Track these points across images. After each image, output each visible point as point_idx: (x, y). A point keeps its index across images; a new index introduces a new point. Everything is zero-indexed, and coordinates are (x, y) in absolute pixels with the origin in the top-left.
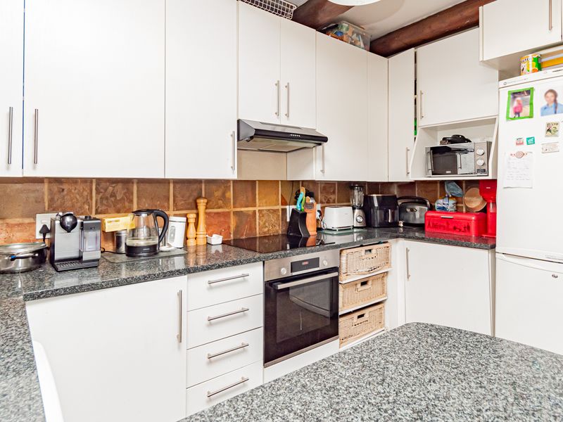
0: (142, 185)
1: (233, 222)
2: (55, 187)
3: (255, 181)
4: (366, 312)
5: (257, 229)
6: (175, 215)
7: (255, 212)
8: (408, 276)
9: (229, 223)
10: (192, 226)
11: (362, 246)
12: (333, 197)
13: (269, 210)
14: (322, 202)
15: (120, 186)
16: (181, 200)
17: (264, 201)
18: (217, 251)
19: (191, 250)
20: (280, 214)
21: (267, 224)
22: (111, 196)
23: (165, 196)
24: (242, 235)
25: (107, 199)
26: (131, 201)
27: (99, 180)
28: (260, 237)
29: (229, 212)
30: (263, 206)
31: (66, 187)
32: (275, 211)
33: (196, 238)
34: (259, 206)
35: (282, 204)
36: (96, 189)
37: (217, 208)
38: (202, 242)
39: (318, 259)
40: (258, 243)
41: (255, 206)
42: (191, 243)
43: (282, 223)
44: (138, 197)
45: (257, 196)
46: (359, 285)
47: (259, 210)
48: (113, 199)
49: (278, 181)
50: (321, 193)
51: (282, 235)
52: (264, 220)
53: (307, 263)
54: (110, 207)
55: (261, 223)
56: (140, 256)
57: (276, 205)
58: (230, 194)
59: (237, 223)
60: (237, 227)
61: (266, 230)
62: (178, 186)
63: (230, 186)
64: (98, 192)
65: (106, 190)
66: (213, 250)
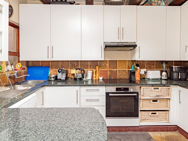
0: (81, 62)
1: (109, 73)
2: (62, 63)
3: (117, 61)
4: (157, 112)
5: (118, 76)
6: (90, 70)
7: (117, 70)
8: (180, 102)
9: (107, 74)
10: (94, 74)
11: (153, 86)
12: (153, 66)
13: (122, 70)
14: (147, 68)
15: (76, 62)
16: (92, 66)
17: (120, 67)
18: (101, 82)
19: (94, 80)
20: (127, 71)
21: (121, 75)
22: (74, 65)
23: (87, 65)
24: (112, 78)
25: (73, 65)
26: (78, 66)
27: (71, 61)
28: (119, 79)
29: (107, 70)
30: (120, 69)
31: (64, 62)
32: (125, 71)
33: (96, 77)
34: (119, 69)
35: (128, 68)
36: (70, 63)
37: (103, 69)
38: (97, 78)
39: (128, 88)
40: (118, 81)
41: (117, 69)
42: (94, 78)
43: (128, 75)
44: (80, 65)
45: (118, 66)
46: (151, 101)
47: (118, 70)
48: (74, 66)
49: (126, 61)
50: (146, 65)
51: (128, 79)
52: (120, 73)
53: (123, 89)
54: (73, 67)
55: (119, 74)
56: (77, 80)
57: (125, 69)
58: (108, 65)
59: (110, 74)
60: (110, 75)
61: (121, 77)
62: (91, 62)
63: (108, 62)
64: (71, 64)
65: (72, 63)
66: (100, 81)
